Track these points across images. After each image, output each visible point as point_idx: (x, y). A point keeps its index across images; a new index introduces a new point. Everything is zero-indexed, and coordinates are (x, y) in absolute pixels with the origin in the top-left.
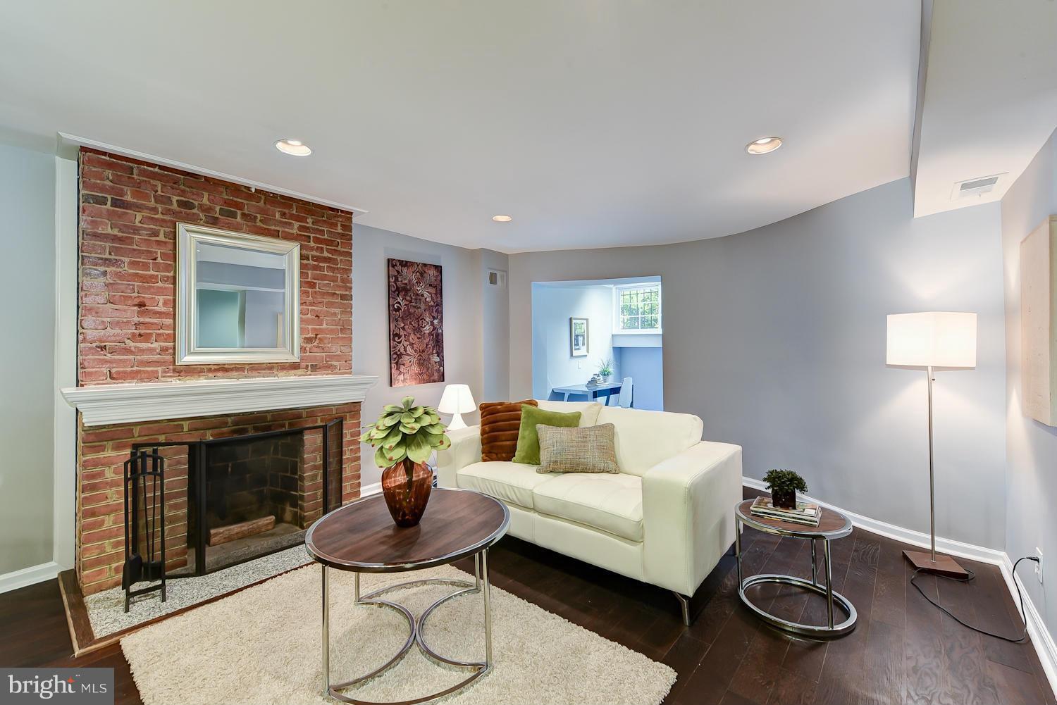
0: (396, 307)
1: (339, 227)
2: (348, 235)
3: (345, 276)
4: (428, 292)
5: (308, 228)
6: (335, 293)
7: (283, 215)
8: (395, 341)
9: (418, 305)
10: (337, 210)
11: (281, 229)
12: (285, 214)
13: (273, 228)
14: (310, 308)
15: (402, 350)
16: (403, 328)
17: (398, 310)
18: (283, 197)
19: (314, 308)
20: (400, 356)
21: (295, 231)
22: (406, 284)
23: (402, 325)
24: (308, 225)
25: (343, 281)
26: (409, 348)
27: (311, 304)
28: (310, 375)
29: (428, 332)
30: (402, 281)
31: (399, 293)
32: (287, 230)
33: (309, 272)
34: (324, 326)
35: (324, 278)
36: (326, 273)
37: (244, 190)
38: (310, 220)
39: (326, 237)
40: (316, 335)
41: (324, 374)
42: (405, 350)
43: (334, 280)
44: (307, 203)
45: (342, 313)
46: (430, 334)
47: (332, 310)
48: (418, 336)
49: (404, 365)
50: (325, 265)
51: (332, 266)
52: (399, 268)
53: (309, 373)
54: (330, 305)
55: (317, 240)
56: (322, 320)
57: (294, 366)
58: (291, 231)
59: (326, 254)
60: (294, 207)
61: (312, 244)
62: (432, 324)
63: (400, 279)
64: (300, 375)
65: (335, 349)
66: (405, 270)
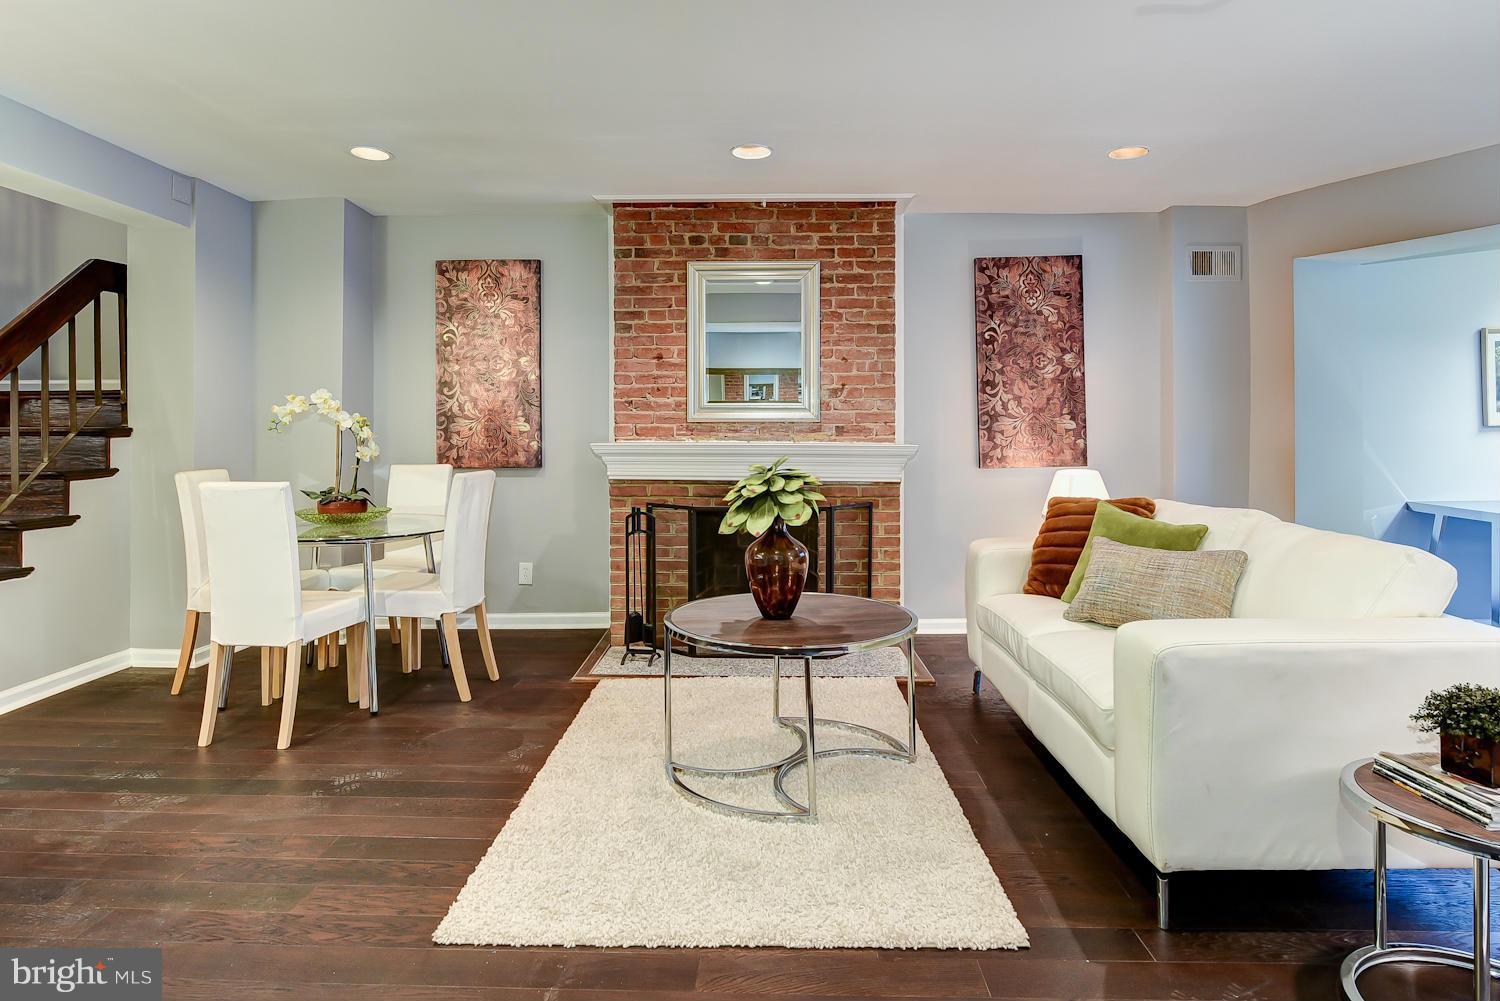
0: (988, 338)
1: (875, 228)
2: (888, 236)
3: (884, 298)
4: (1052, 306)
5: (831, 238)
6: (869, 325)
7: (800, 227)
8: (985, 392)
9: (1031, 330)
10: (872, 204)
11: (796, 247)
12: (801, 226)
13: (787, 247)
14: (834, 348)
15: (999, 408)
16: (1001, 372)
17: (991, 341)
18: (799, 204)
19: (840, 348)
20: (994, 417)
21: (814, 246)
22: (1007, 297)
23: (999, 366)
24: (830, 234)
25: (881, 305)
26: (1012, 405)
27: (836, 343)
28: (835, 440)
29: (1052, 376)
30: (998, 293)
31: (994, 312)
32: (803, 246)
33: (833, 299)
34: (854, 372)
35: (852, 304)
36: (856, 297)
37: (754, 207)
38: (833, 227)
39: (856, 245)
40: (843, 385)
41: (854, 440)
42: (1005, 406)
43: (868, 305)
44: (830, 204)
45: (880, 352)
46: (1056, 380)
47: (864, 349)
48: (1031, 383)
49: (1002, 432)
50: (854, 286)
51: (865, 285)
52: (993, 272)
53: (834, 437)
54: (863, 341)
55: (844, 253)
56: (852, 365)
57: (815, 428)
58: (810, 247)
59: (857, 270)
60: (814, 214)
61: (837, 259)
62: (1060, 361)
63: (994, 290)
64: (821, 441)
65: (875, 404)
66: (1004, 273)
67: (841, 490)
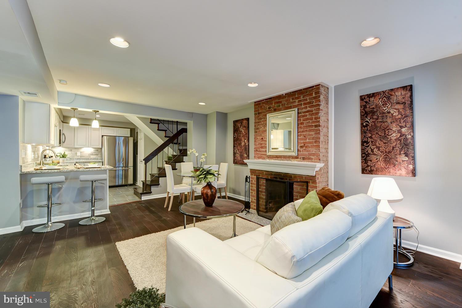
0: (365, 125)
1: (314, 94)
2: (318, 96)
3: (316, 116)
4: (396, 109)
5: (301, 100)
6: (312, 125)
7: (293, 99)
8: (364, 145)
9: (385, 120)
10: (313, 87)
11: (291, 105)
12: (293, 98)
13: (290, 105)
14: (302, 133)
15: (370, 151)
16: (371, 137)
17: (367, 125)
18: (293, 92)
19: (303, 133)
20: (368, 155)
21: (297, 104)
22: (373, 108)
23: (370, 135)
24: (301, 99)
25: (315, 118)
26: (375, 150)
27: (303, 132)
28: (302, 161)
29: (395, 138)
30: (369, 107)
31: (367, 115)
32: (294, 104)
33: (302, 119)
34: (308, 141)
35: (307, 119)
36: (308, 117)
37: (282, 96)
38: (302, 97)
39: (308, 101)
40: (305, 145)
41: (307, 161)
42: (372, 151)
43: (311, 119)
44: (301, 90)
45: (316, 134)
46: (398, 139)
47: (311, 133)
48: (385, 141)
49: (371, 161)
50: (307, 114)
51: (311, 113)
52: (367, 100)
53: (302, 160)
54: (310, 131)
55: (305, 104)
56: (307, 138)
57: (296, 158)
58: (295, 104)
59: (308, 109)
60: (296, 94)
61: (303, 106)
62: (399, 132)
63: (368, 106)
64: (298, 161)
65: (313, 150)
66: (372, 99)
67: (299, 177)
